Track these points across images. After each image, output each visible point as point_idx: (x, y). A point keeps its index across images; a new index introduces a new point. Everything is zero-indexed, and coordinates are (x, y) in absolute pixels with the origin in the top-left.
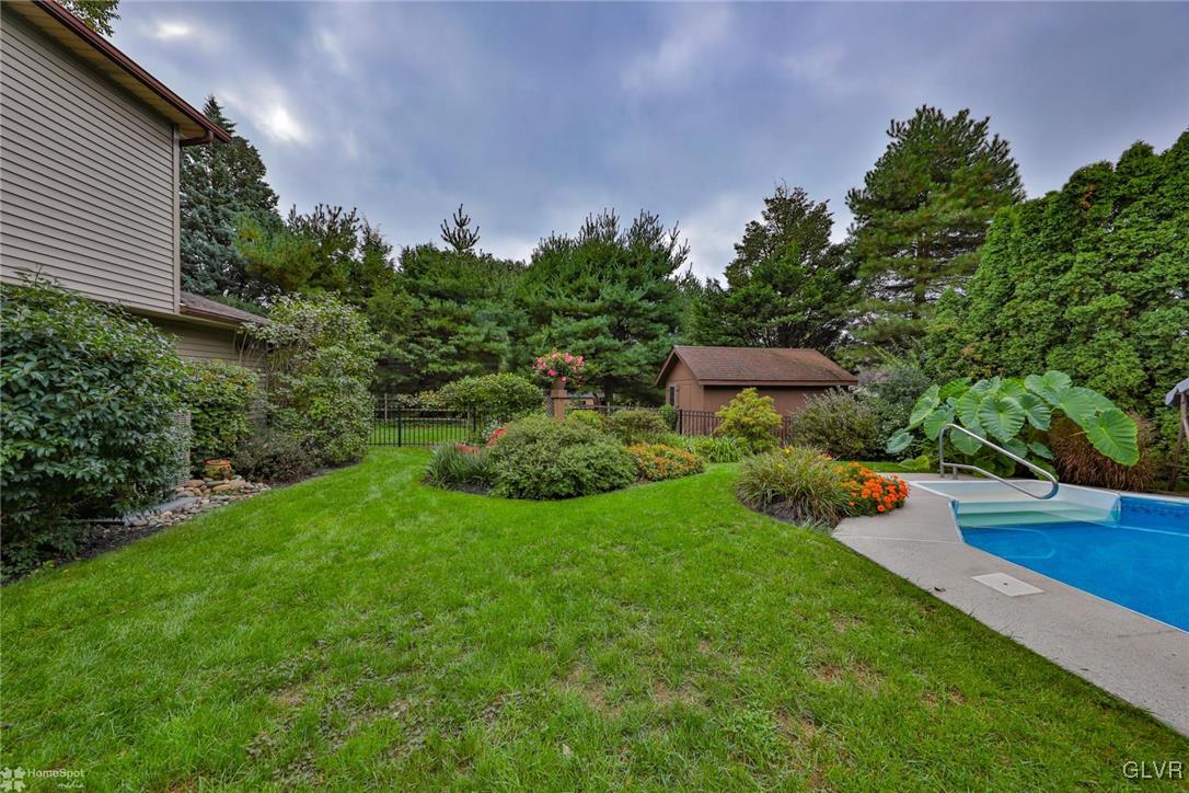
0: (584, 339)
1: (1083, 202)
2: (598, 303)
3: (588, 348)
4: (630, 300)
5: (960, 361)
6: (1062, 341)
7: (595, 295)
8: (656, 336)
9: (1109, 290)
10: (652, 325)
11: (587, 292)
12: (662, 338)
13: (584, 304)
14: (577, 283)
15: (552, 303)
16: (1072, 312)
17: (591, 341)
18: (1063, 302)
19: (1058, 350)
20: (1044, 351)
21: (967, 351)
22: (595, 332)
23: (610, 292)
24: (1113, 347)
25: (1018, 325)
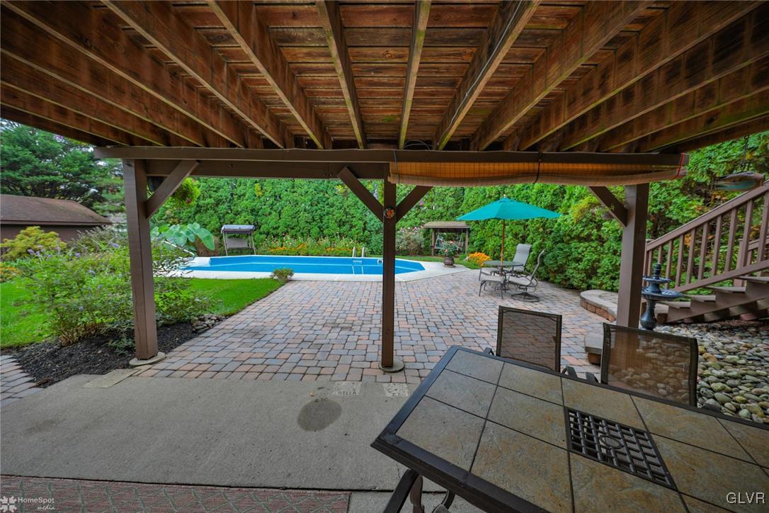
5: (165, 217)
9: (211, 197)
16: (201, 202)
19: (198, 215)
20: (194, 215)
24: (212, 215)
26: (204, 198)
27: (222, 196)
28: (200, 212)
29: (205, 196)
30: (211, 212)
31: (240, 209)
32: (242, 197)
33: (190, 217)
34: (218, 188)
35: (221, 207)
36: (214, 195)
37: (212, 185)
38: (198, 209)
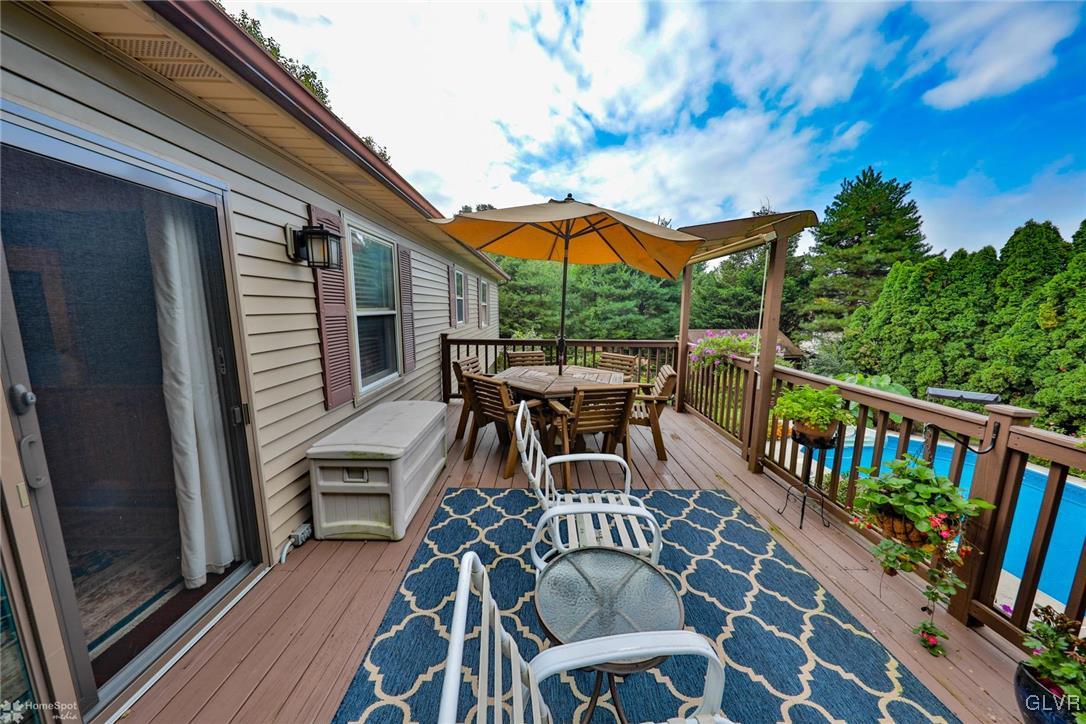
0: (620, 315)
1: (927, 280)
2: (629, 291)
3: (622, 321)
4: (651, 289)
5: (858, 355)
6: (910, 350)
7: (627, 285)
8: (667, 312)
9: (934, 329)
10: (665, 303)
11: (622, 283)
12: (671, 312)
13: (618, 291)
14: (614, 276)
15: (597, 289)
16: (915, 337)
17: (623, 317)
18: (913, 330)
19: (908, 355)
20: (901, 355)
21: (862, 350)
22: (628, 311)
23: (637, 284)
24: (931, 358)
25: (889, 339)
26: (922, 331)
27: (956, 327)
28: (912, 350)
29: (925, 327)
30: (931, 352)
31: (989, 353)
32: (1003, 329)
33: (893, 358)
34: (952, 314)
35: (950, 345)
36: (942, 326)
37: (941, 309)
38: (909, 346)
